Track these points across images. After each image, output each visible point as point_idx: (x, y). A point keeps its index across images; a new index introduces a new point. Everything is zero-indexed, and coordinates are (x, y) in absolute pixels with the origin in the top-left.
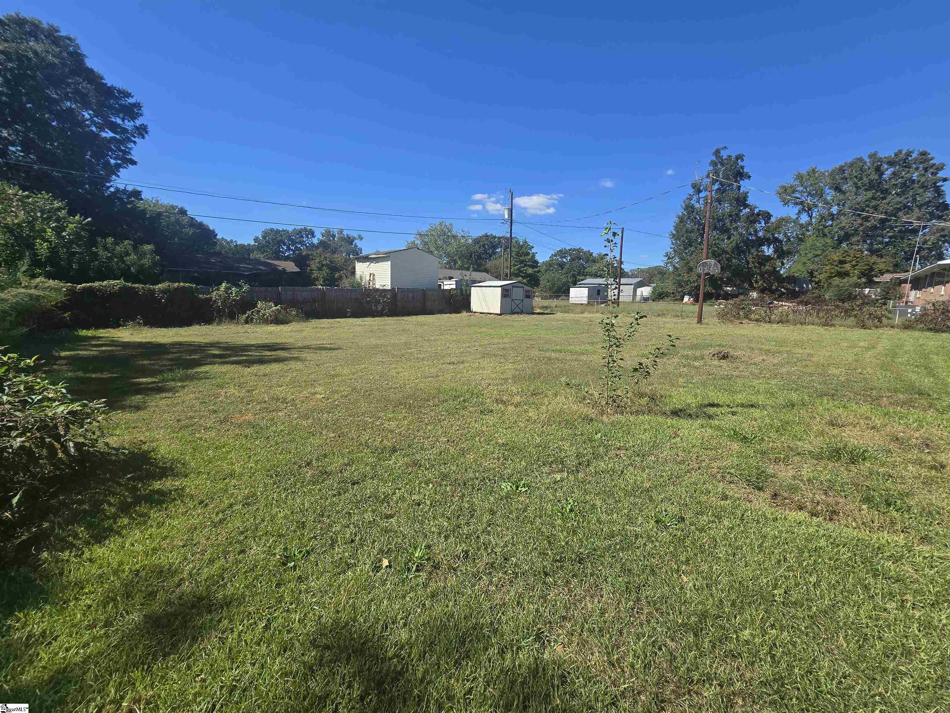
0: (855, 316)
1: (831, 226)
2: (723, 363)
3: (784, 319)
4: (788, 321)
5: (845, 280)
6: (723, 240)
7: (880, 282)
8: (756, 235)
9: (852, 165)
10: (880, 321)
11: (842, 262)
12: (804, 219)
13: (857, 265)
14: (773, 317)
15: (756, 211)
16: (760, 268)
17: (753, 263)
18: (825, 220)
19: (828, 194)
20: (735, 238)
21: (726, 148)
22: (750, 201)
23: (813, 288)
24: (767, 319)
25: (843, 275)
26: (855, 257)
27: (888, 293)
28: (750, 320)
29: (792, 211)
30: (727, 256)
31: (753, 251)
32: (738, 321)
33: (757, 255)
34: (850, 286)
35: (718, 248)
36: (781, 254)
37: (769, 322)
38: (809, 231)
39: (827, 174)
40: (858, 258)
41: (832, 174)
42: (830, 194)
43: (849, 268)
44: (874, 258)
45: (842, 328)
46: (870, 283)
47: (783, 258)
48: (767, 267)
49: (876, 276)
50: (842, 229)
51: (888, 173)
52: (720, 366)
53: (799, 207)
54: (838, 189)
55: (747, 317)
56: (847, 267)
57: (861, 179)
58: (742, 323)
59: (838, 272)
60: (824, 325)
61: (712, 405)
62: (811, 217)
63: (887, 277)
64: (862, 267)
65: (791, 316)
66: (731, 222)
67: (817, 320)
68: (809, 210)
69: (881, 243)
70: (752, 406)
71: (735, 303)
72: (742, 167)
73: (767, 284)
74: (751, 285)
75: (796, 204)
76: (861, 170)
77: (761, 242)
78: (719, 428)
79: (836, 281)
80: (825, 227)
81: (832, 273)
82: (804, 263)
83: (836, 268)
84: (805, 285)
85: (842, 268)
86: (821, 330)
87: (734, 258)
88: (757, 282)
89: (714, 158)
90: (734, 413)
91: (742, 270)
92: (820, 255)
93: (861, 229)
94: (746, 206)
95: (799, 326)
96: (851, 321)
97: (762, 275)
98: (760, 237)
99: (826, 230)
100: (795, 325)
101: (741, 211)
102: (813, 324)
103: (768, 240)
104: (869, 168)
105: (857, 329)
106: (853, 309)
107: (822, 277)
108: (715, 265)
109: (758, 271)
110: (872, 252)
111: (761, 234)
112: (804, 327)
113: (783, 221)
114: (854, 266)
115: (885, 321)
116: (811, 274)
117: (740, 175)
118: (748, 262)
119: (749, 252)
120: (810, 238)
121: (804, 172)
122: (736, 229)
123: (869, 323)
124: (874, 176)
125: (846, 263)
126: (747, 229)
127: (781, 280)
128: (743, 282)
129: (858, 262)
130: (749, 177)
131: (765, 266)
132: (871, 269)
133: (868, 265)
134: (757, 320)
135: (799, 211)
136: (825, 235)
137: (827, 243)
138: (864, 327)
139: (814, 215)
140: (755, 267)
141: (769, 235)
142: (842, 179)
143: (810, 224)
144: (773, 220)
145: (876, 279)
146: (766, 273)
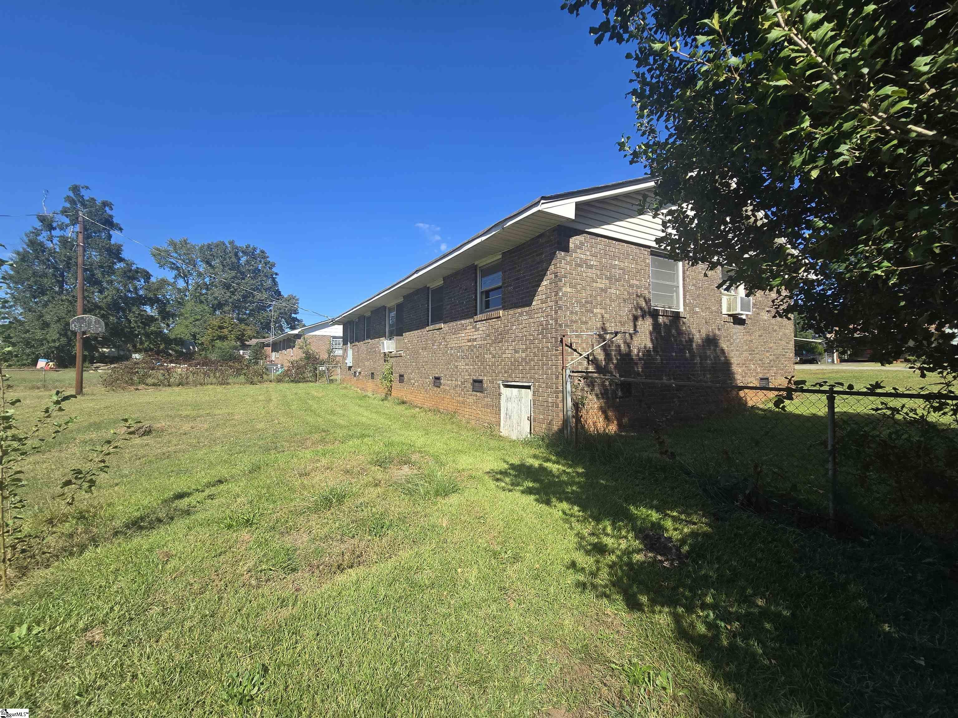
0: (245, 374)
1: (206, 294)
2: (146, 439)
3: (184, 381)
4: (187, 383)
5: (225, 344)
6: (93, 293)
7: (251, 345)
8: (137, 294)
9: (217, 246)
10: (262, 378)
11: (221, 328)
12: (181, 284)
13: (232, 331)
14: (172, 380)
15: (134, 267)
16: (144, 328)
17: (136, 322)
18: (201, 288)
19: (200, 266)
20: (110, 293)
21: (87, 188)
22: (125, 255)
23: (200, 350)
24: (166, 382)
25: (222, 338)
26: (230, 324)
27: (257, 354)
28: (147, 385)
29: (169, 275)
30: (102, 312)
31: (134, 309)
32: (132, 388)
33: (139, 314)
34: (230, 348)
35: (88, 301)
36: (165, 315)
37: (169, 386)
38: (187, 296)
39: (197, 248)
40: (232, 325)
41: (201, 249)
42: (202, 267)
43: (227, 333)
44: (243, 326)
45: (237, 386)
46: (244, 347)
47: (168, 319)
48: (152, 328)
49: (247, 341)
50: (216, 298)
51: (243, 260)
52: (147, 445)
53: (175, 272)
54: (208, 263)
55: (142, 381)
56: (226, 331)
57: (225, 259)
58: (137, 389)
59: (218, 336)
60: (221, 384)
61: (180, 496)
62: (187, 283)
63: (254, 342)
64: (236, 332)
65: (191, 378)
66: (103, 274)
67: (214, 380)
68: (185, 277)
69: (245, 314)
70: (220, 482)
71: (126, 367)
72: (111, 217)
73: (153, 345)
74: (134, 346)
75: (172, 268)
76: (225, 252)
77: (141, 301)
78: (208, 523)
79: (218, 343)
80: (201, 294)
81: (214, 337)
82: (187, 326)
83: (217, 332)
84: (191, 347)
85: (221, 332)
86: (219, 389)
87: (112, 315)
88: (142, 343)
89: (71, 194)
90: (211, 497)
91: (122, 330)
92: (200, 320)
93: (230, 300)
94: (121, 260)
95: (199, 387)
96: (242, 378)
97: (147, 335)
98: (141, 296)
99: (202, 298)
100: (196, 386)
101: (115, 263)
102: (211, 384)
103: (150, 299)
104: (230, 252)
105: (248, 385)
106: (243, 369)
107: (203, 340)
108: (97, 322)
109: (143, 332)
110: (241, 321)
111: (141, 292)
112: (205, 387)
113: (163, 283)
114: (230, 331)
115: (265, 376)
116: (194, 336)
117: (109, 223)
118: (130, 322)
119: (130, 311)
120: (189, 304)
121: (177, 240)
122: (111, 282)
123: (255, 379)
124: (234, 260)
125: (224, 329)
126: (125, 286)
127: (168, 341)
128: (126, 342)
129: (232, 328)
130: (121, 229)
131: (149, 326)
132: (243, 335)
133: (240, 331)
134: (154, 385)
135: (176, 276)
136: (201, 302)
137: (205, 309)
138: (252, 383)
139: (190, 282)
140: (138, 327)
141: (151, 295)
142: (211, 255)
143: (187, 289)
144: (153, 280)
145: (247, 343)
146: (152, 333)
